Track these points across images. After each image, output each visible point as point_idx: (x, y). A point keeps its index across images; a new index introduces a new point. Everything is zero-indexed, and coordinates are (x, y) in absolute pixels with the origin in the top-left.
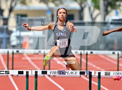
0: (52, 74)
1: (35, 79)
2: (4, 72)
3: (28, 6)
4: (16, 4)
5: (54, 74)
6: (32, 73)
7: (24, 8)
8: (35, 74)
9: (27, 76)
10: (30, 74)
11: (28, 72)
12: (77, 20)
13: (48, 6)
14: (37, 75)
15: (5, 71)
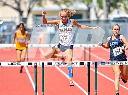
0: (56, 64)
1: (42, 69)
2: (16, 64)
3: (44, 8)
4: (33, 6)
5: (58, 65)
6: (39, 64)
7: (40, 9)
8: (42, 65)
9: (36, 66)
10: (38, 65)
11: (36, 63)
12: (85, 19)
13: (60, 7)
14: (44, 66)
15: (17, 62)
